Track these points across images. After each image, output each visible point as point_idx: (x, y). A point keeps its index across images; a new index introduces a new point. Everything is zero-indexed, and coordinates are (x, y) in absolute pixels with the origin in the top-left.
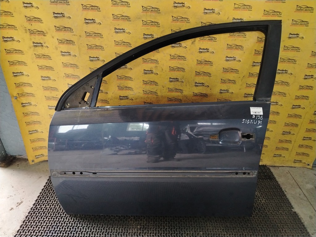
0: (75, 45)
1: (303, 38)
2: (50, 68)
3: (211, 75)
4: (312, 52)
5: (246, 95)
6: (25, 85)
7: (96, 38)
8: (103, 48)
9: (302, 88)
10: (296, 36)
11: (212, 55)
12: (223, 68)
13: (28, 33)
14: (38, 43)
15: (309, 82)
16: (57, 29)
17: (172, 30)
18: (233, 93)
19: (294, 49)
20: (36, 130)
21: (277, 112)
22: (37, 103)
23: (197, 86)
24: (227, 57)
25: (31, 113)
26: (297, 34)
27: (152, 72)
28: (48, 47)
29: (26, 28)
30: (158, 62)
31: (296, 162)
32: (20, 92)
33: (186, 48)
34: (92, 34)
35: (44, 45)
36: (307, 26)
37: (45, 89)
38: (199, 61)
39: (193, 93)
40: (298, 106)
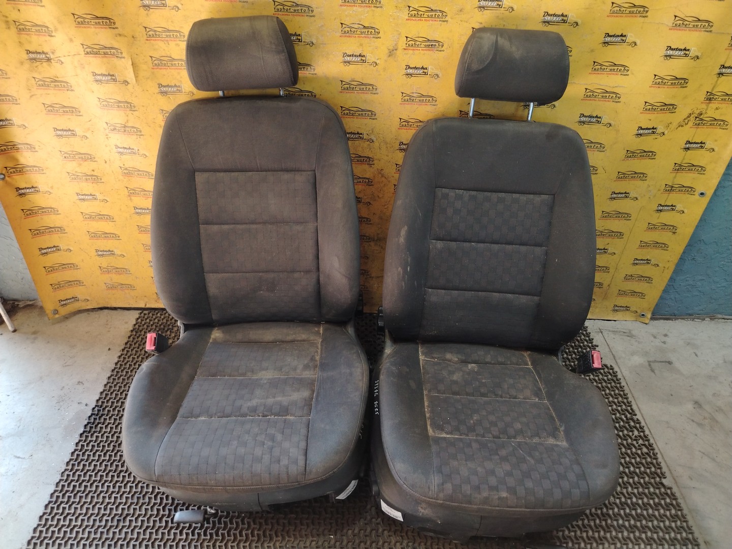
0: (124, 58)
1: (636, 44)
2: (72, 110)
4: (655, 75)
6: (18, 149)
7: (170, 42)
9: (631, 154)
10: (619, 39)
11: (436, 81)
13: (13, 30)
14: (39, 53)
15: (648, 143)
16: (79, 20)
17: (342, 24)
19: (616, 68)
20: (54, 247)
22: (52, 188)
23: (404, 150)
25: (39, 209)
26: (622, 36)
28: (62, 63)
29: (7, 17)
30: (315, 97)
31: (617, 310)
32: (10, 165)
33: (376, 64)
34: (160, 33)
35: (52, 56)
36: (644, 17)
37: (65, 157)
38: (406, 95)
39: (397, 164)
40: (623, 193)
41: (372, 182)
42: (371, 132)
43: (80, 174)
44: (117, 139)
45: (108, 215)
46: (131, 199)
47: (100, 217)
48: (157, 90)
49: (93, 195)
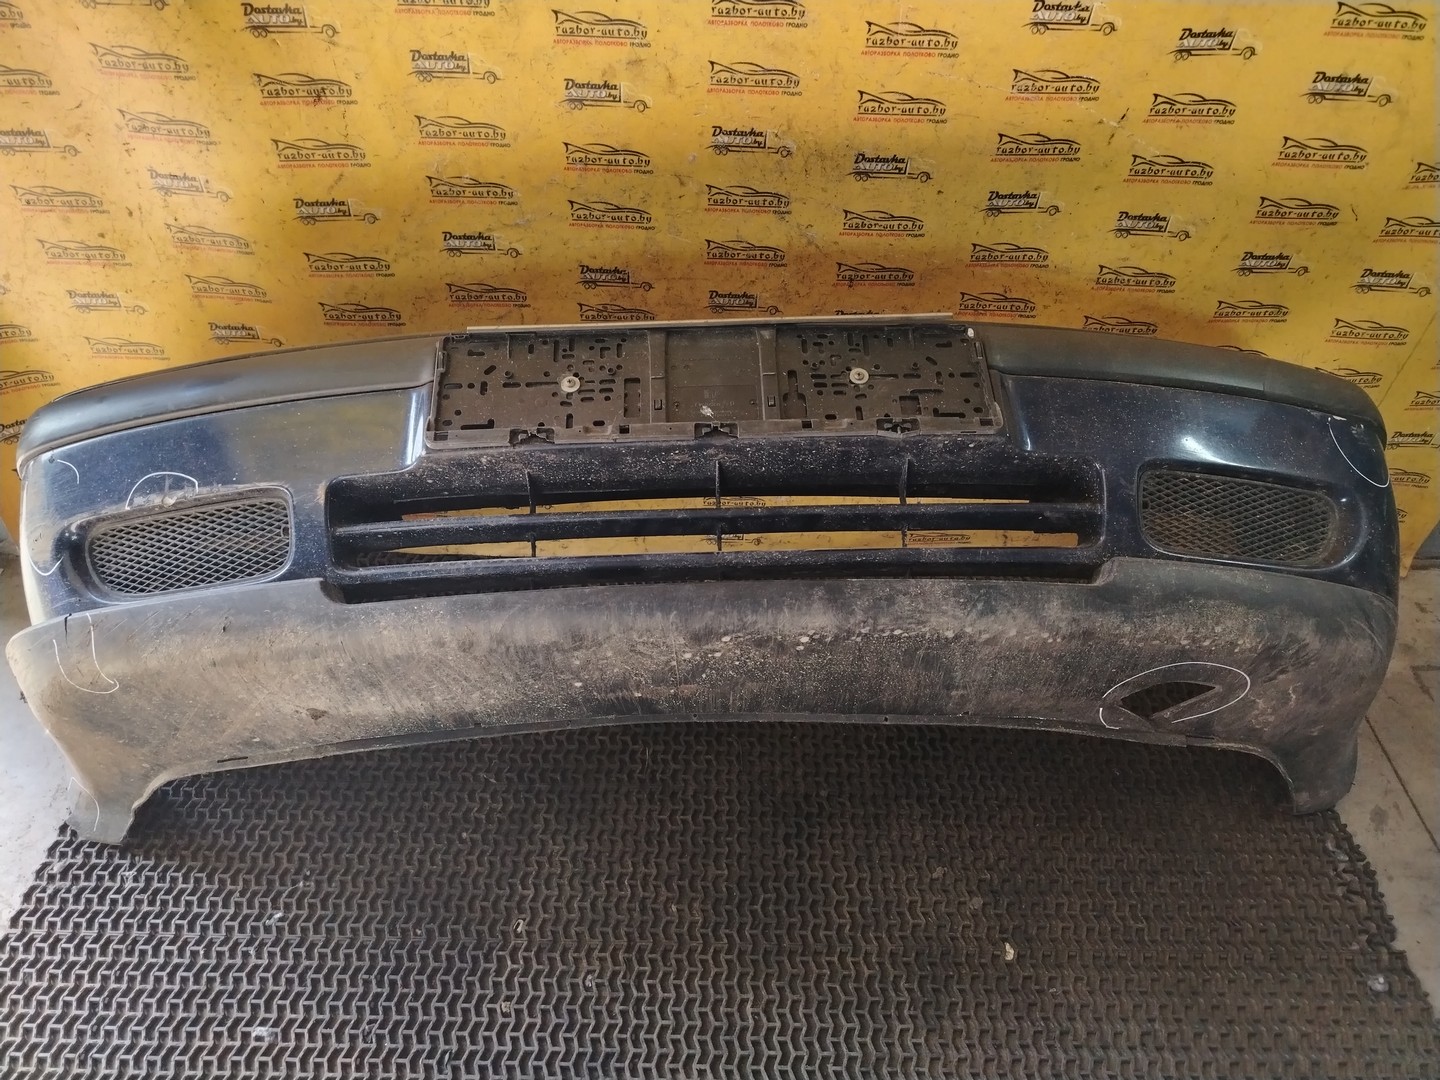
3: (943, 112)
9: (1427, 174)
18: (1057, 209)
22: (7, 277)
27: (613, 92)
30: (645, 34)
37: (28, 203)
38: (878, 29)
39: (846, 212)
40: (1392, 275)
41: (783, 258)
42: (785, 128)
43: (72, 245)
44: (154, 153)
45: (149, 345)
46: (201, 305)
47: (131, 348)
48: (243, 22)
49: (109, 296)
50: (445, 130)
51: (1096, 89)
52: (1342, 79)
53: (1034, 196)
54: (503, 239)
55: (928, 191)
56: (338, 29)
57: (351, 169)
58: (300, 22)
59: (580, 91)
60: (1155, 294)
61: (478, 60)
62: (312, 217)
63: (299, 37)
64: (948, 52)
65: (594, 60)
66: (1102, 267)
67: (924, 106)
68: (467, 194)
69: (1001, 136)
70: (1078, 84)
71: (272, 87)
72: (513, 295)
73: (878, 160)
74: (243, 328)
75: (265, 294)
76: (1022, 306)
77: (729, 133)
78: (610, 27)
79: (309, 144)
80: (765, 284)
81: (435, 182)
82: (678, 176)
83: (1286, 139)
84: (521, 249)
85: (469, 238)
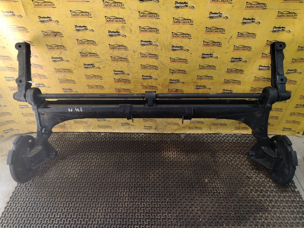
3: (191, 36)
5: (234, 60)
8: (54, 5)
9: (301, 49)
11: (192, 10)
12: (206, 27)
18: (218, 58)
21: (268, 78)
23: (175, 50)
24: (211, 13)
27: (119, 33)
30: (125, 21)
39: (171, 58)
41: (157, 68)
50: (83, 42)
51: (224, 31)
52: (279, 28)
53: (212, 55)
54: (97, 65)
55: (188, 53)
56: (59, 21)
57: (63, 51)
58: (51, 20)
59: (111, 33)
60: (240, 74)
61: (89, 27)
62: (55, 61)
63: (51, 23)
64: (191, 24)
65: (114, 26)
66: (228, 69)
67: (186, 35)
68: (88, 56)
69: (204, 41)
70: (220, 30)
71: (45, 34)
72: (99, 77)
73: (177, 47)
74: (42, 84)
75: (46, 77)
76: (211, 78)
77: (144, 42)
78: (117, 20)
79: (54, 46)
80: (154, 74)
81: (81, 53)
82: (134, 51)
83: (267, 41)
84: (101, 67)
85: (89, 65)
